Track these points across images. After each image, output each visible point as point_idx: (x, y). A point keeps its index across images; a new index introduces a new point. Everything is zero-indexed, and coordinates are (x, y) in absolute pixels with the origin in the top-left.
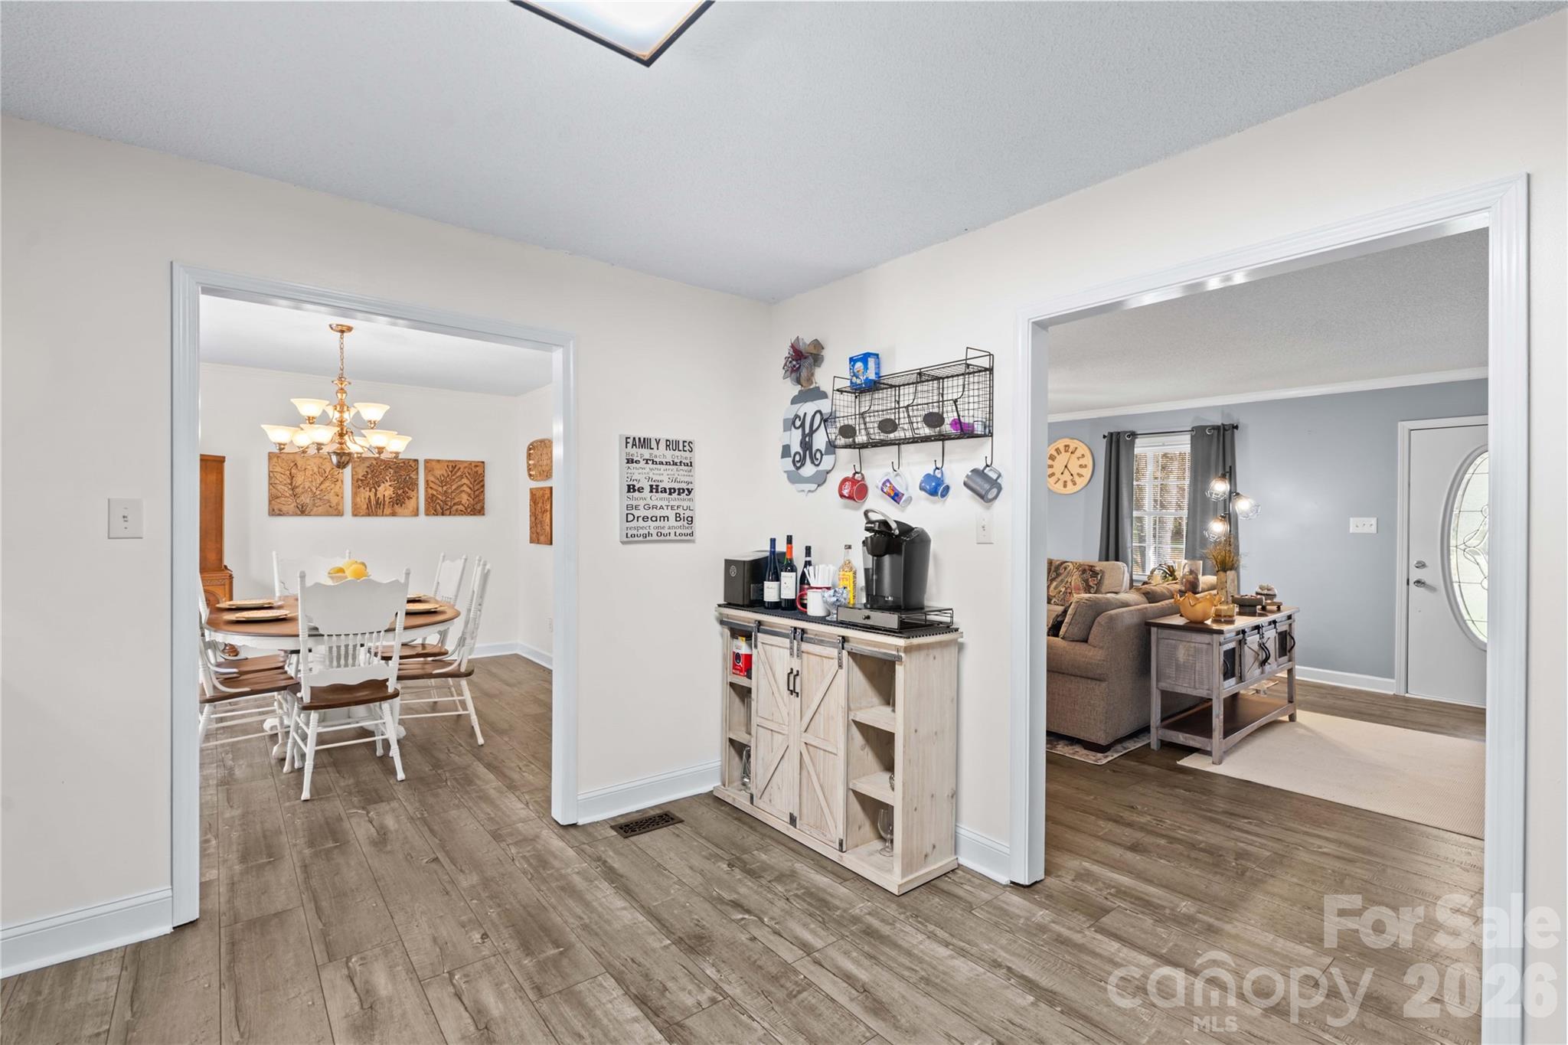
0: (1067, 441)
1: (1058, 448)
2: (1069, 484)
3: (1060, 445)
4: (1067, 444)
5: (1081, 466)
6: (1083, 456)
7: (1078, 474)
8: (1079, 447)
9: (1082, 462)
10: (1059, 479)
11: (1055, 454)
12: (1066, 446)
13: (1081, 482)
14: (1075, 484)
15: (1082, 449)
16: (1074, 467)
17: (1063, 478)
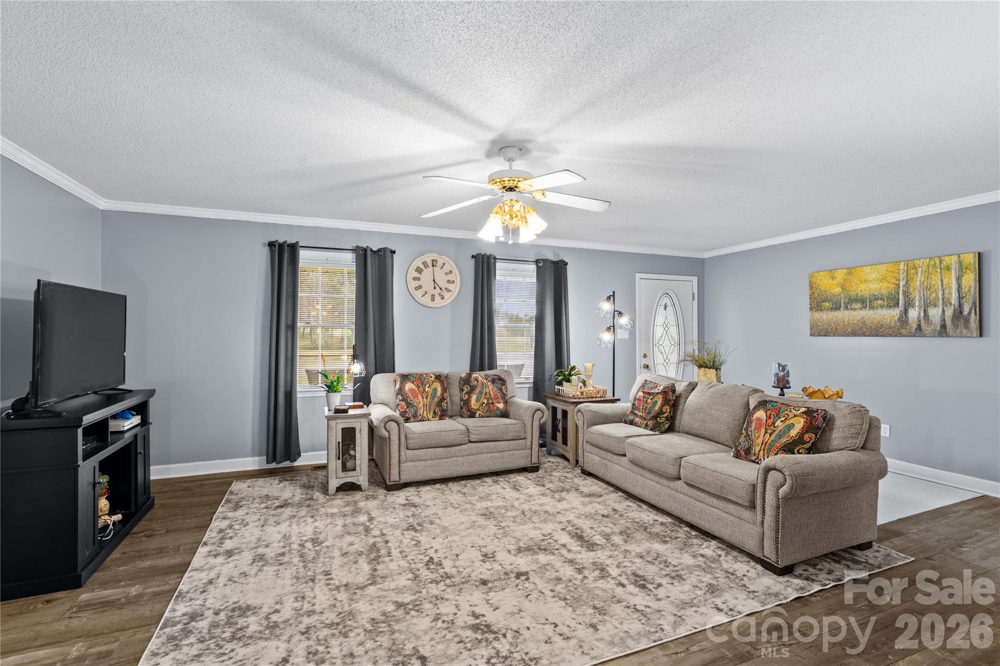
0: (435, 256)
1: (425, 262)
2: (437, 298)
3: (428, 258)
4: (434, 258)
5: (449, 282)
6: (451, 272)
7: (446, 289)
8: (446, 263)
9: (451, 277)
10: (426, 293)
11: (422, 267)
12: (433, 261)
13: (449, 297)
14: (443, 298)
15: (450, 265)
16: (442, 281)
17: (431, 291)
